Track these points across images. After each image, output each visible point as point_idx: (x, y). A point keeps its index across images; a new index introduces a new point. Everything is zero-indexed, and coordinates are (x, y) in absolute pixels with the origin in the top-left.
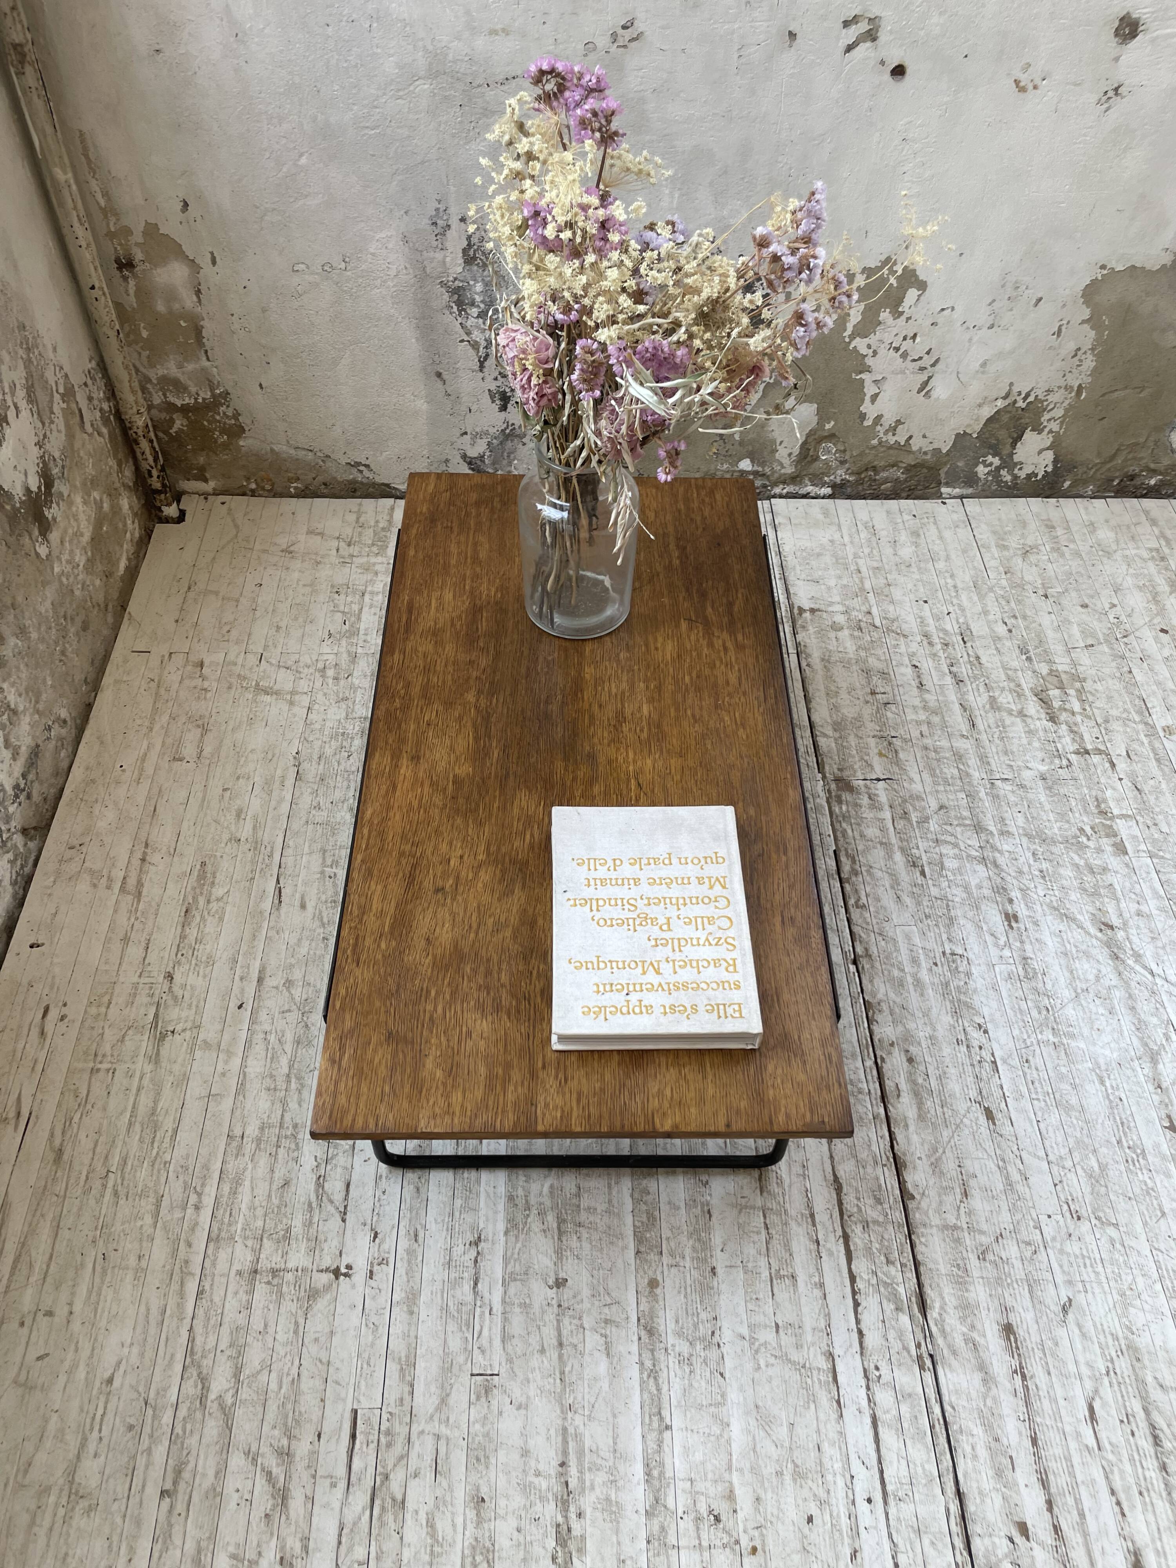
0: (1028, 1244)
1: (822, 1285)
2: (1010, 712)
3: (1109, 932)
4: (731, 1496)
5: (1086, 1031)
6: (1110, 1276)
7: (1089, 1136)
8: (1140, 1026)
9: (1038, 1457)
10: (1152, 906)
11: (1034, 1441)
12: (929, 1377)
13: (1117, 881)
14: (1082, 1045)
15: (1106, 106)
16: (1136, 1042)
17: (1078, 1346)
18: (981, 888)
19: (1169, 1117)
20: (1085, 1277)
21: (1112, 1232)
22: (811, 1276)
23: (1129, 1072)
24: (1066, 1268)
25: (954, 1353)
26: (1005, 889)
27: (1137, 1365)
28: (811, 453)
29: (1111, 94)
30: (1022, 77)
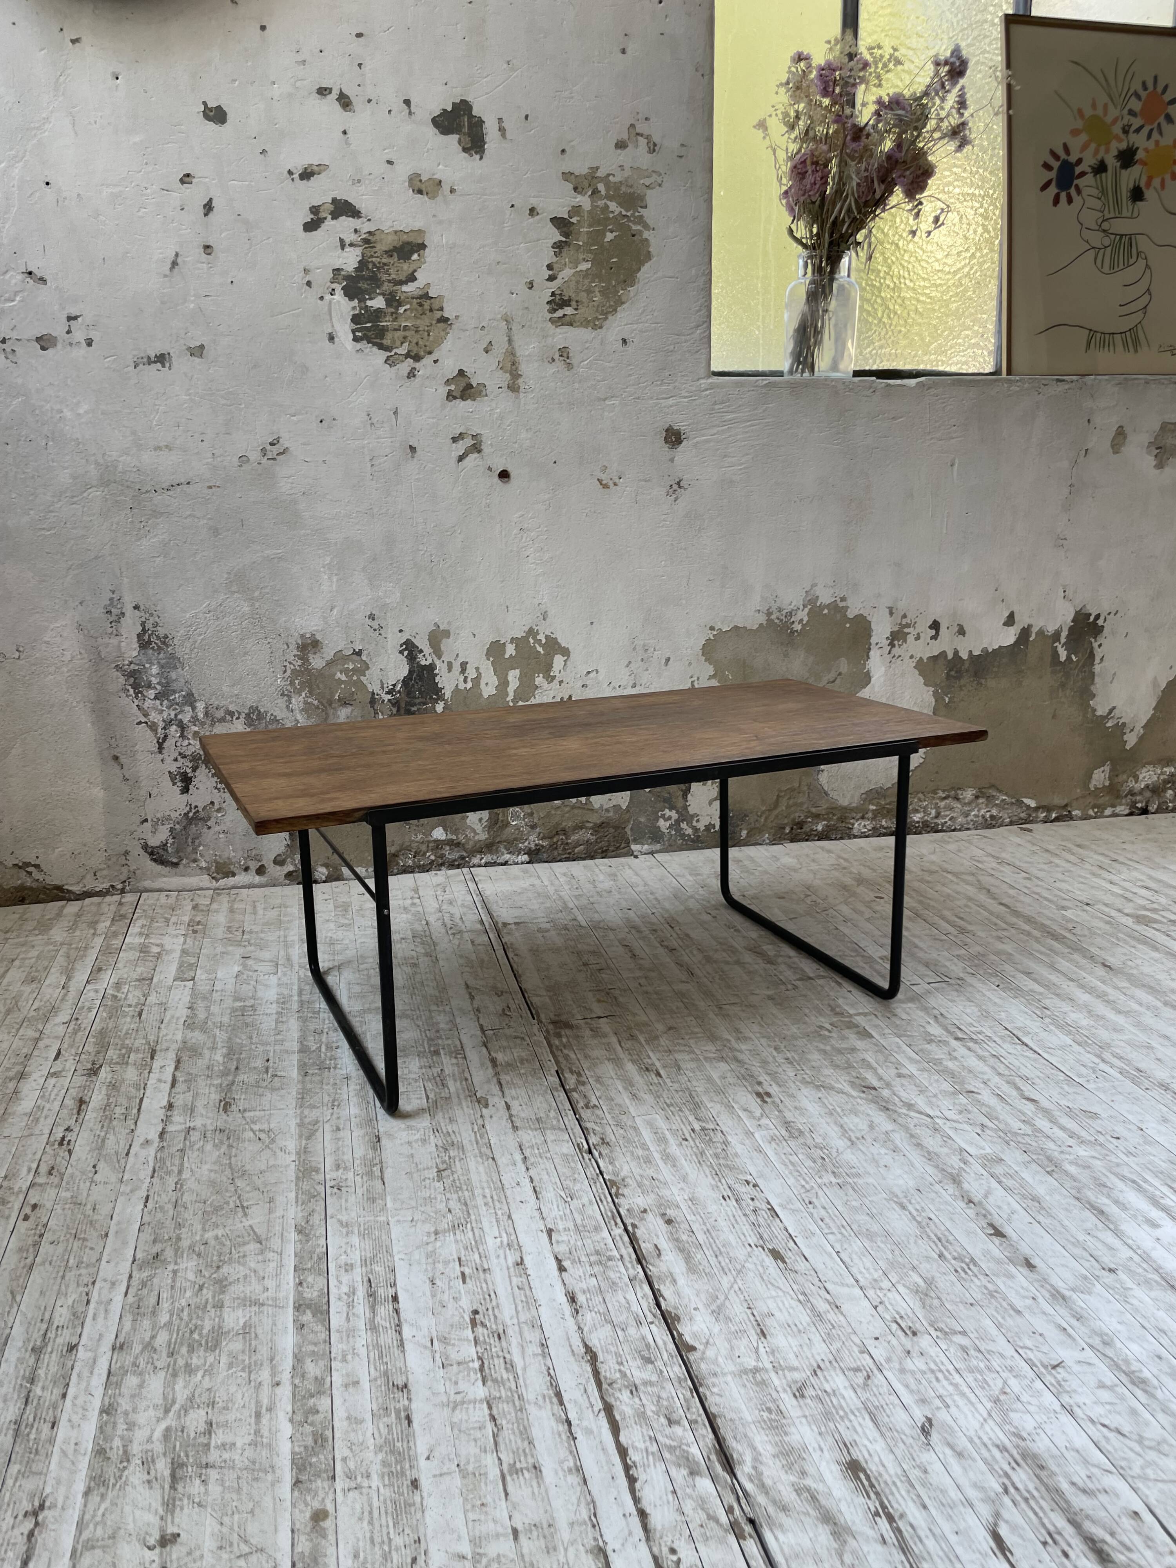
0: (857, 1370)
1: (579, 1469)
2: (727, 963)
3: (873, 1092)
5: (871, 1169)
6: (973, 1385)
7: (903, 1256)
8: (930, 1156)
10: (912, 1069)
12: (752, 1546)
13: (868, 1056)
14: (871, 1180)
15: (674, 496)
16: (931, 1170)
17: (956, 1467)
18: (725, 1078)
19: (991, 1225)
20: (941, 1391)
21: (960, 1339)
22: (561, 1462)
23: (931, 1195)
24: (913, 1386)
25: (785, 1509)
26: (751, 1076)
27: (1043, 1474)
28: (501, 818)
29: (675, 487)
30: (603, 477)
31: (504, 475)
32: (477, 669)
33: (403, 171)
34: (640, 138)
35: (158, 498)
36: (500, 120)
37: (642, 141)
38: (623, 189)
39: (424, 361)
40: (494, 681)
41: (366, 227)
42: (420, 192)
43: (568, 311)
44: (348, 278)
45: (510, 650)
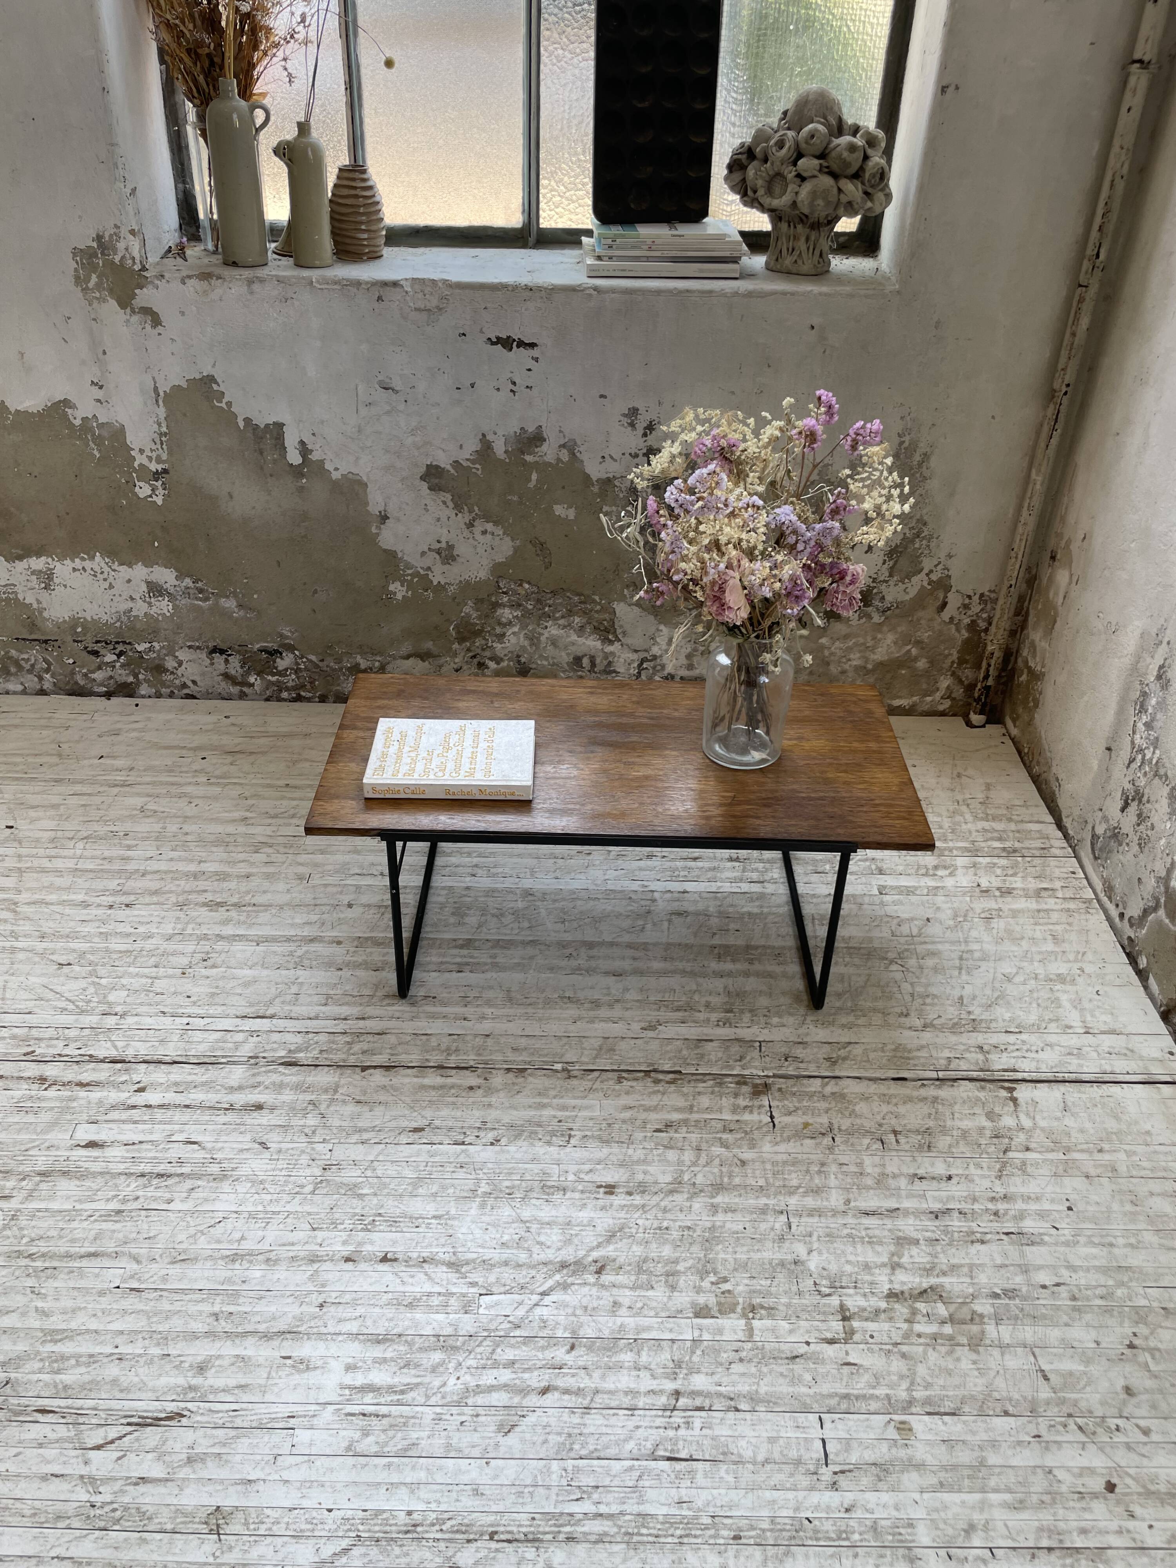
0: (314, 1132)
2: (896, 1254)
3: (593, 1268)
4: (214, 966)
7: (388, 1194)
8: (487, 1264)
9: (178, 1106)
11: (187, 1106)
13: (659, 1294)
14: (473, 1212)
17: (235, 1146)
18: (645, 1173)
19: (396, 1260)
20: (280, 1161)
21: (309, 1188)
23: (442, 1241)
24: (290, 1150)
26: (643, 1192)
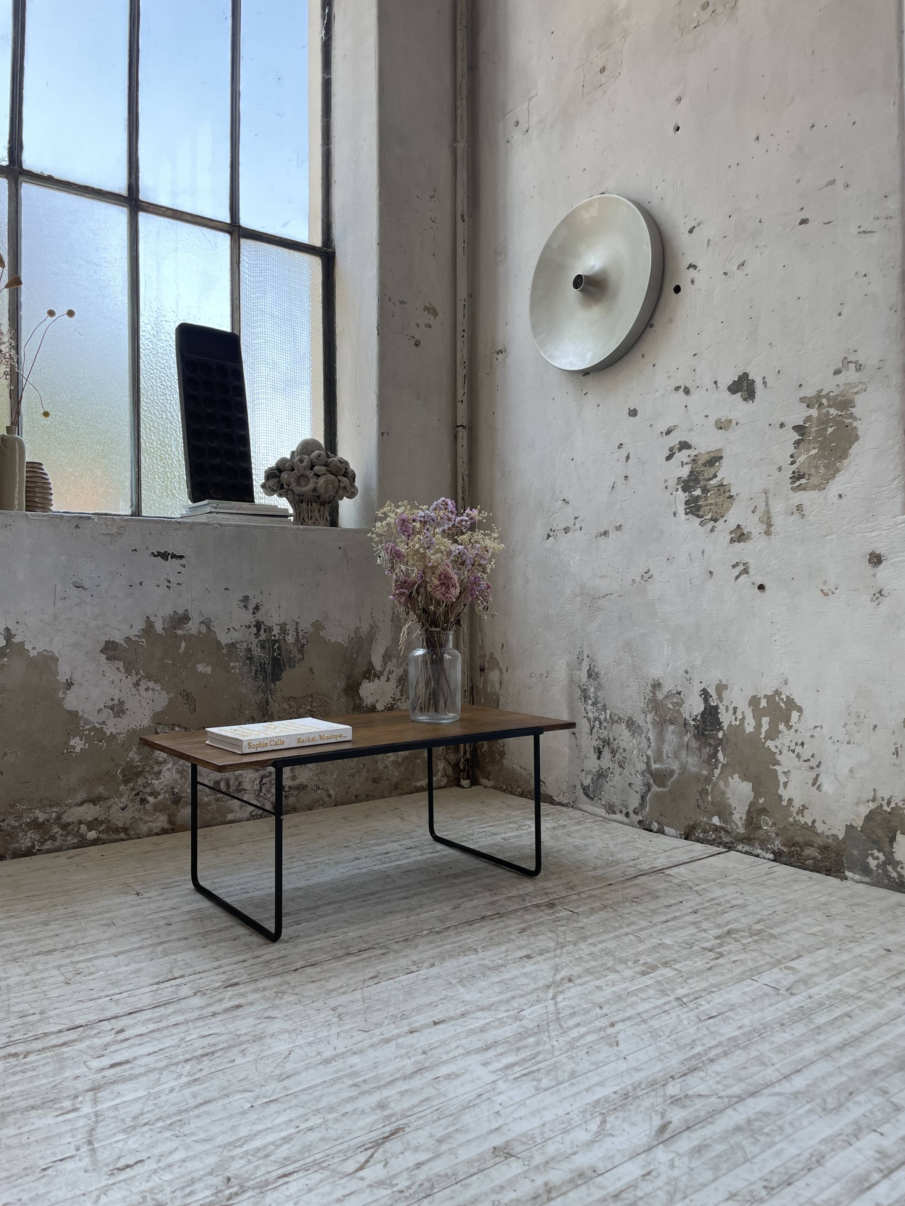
0: (300, 1001)
4: (91, 974)
7: (396, 1003)
8: (503, 1002)
11: (176, 1025)
13: (613, 976)
17: (246, 1025)
18: (538, 946)
21: (335, 1020)
26: (548, 952)
28: (755, 821)
29: (878, 595)
30: (824, 588)
31: (761, 587)
32: (743, 713)
33: (712, 420)
34: (851, 365)
35: (599, 602)
36: (764, 378)
37: (852, 366)
38: (839, 398)
39: (719, 522)
40: (753, 723)
41: (692, 452)
42: (721, 428)
43: (803, 481)
44: (684, 481)
45: (764, 703)
